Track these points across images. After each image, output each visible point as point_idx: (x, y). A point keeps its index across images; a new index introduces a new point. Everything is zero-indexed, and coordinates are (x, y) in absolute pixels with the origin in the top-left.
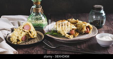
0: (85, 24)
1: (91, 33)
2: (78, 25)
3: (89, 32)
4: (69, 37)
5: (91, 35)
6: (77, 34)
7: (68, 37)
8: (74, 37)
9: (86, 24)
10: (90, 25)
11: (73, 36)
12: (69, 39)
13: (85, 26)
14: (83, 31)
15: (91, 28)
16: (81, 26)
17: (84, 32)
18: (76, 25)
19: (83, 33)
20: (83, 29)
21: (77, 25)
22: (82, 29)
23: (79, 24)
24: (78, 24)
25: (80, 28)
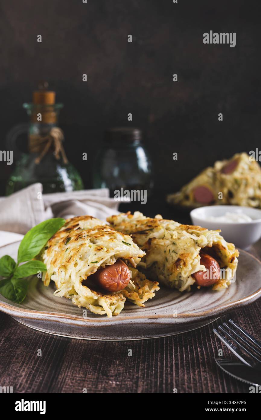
0: (194, 237)
1: (233, 290)
2: (155, 242)
3: (217, 282)
4: (96, 304)
5: (227, 297)
6: (147, 288)
7: (93, 309)
8: (130, 305)
9: (198, 235)
10: (224, 243)
11: (122, 304)
12: (98, 316)
13: (196, 243)
14: (185, 273)
15: (232, 260)
16: (172, 248)
17: (191, 281)
18: (147, 239)
19: (184, 288)
20: (185, 264)
21: (150, 240)
22: (179, 260)
23: (163, 237)
24: (155, 234)
25: (167, 260)
